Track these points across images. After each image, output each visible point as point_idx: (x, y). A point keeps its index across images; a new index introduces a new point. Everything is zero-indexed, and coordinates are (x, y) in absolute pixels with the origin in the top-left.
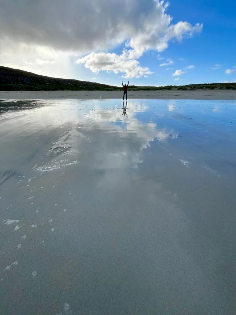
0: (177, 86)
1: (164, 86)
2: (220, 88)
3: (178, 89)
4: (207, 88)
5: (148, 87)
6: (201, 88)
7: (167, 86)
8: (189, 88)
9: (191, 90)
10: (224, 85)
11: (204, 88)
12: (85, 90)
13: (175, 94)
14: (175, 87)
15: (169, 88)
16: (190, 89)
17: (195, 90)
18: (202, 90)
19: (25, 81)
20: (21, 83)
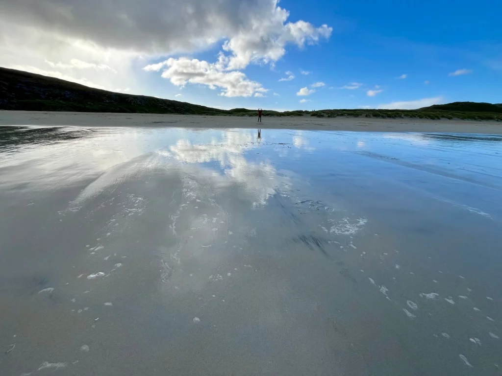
0: (310, 111)
1: (291, 110)
2: (366, 116)
3: (312, 116)
4: (349, 115)
5: (269, 111)
6: (342, 115)
7: (295, 110)
8: (325, 115)
9: (329, 117)
10: (370, 112)
11: (346, 115)
12: (171, 112)
13: (317, 123)
14: (307, 112)
15: (299, 114)
16: (327, 116)
17: (334, 117)
18: (341, 117)
19: (68, 96)
20: (60, 100)
